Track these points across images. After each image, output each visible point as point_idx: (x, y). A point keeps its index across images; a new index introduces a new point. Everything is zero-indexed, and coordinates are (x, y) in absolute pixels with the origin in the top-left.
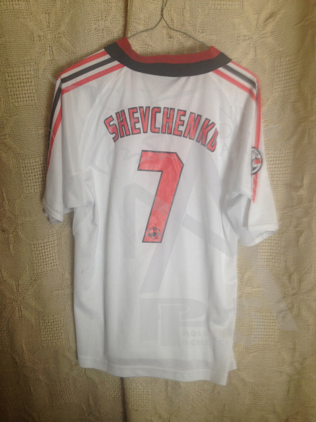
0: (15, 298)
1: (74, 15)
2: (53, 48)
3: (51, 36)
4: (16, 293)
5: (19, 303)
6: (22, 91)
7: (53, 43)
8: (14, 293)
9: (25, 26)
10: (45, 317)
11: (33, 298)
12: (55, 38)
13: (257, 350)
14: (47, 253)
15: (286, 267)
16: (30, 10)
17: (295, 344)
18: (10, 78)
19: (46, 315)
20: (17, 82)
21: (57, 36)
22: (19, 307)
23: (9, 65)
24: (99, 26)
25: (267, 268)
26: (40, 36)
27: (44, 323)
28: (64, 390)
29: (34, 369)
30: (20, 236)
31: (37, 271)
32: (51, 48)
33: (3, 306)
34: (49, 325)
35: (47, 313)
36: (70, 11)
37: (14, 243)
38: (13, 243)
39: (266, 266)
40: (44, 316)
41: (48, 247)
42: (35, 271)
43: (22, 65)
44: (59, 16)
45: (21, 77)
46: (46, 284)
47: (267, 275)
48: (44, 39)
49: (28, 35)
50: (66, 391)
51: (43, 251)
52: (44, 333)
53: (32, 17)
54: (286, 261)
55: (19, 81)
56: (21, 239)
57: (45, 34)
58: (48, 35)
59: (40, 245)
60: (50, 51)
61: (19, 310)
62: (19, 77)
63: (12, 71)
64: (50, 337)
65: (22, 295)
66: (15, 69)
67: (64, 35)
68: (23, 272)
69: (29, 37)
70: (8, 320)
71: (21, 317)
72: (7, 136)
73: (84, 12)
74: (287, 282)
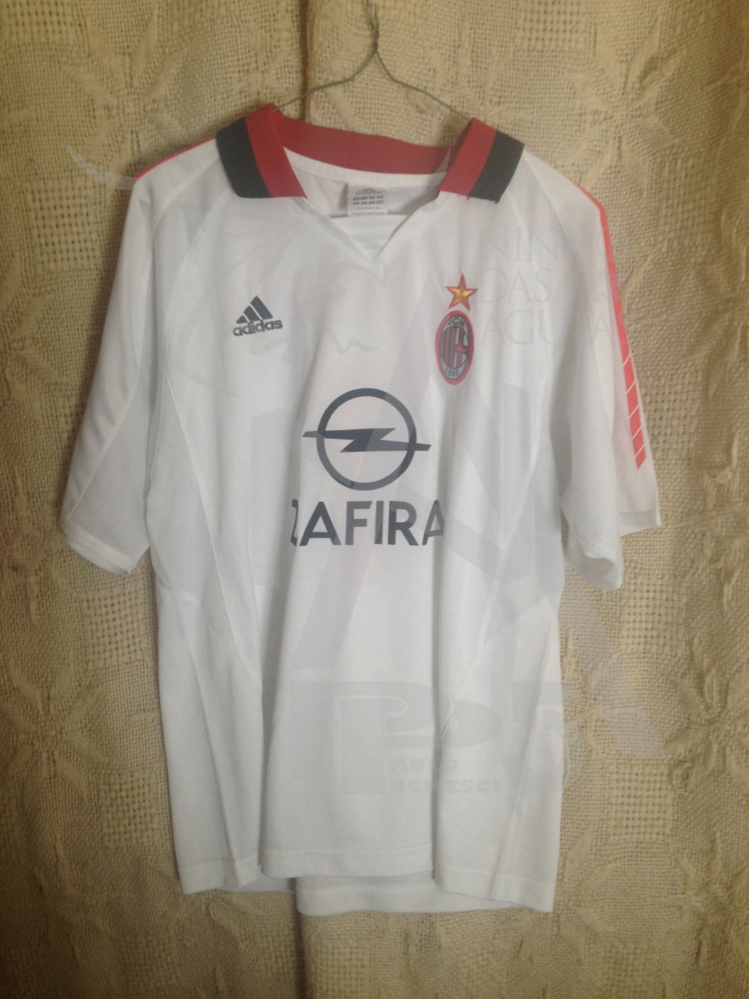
0: (39, 732)
1: (190, 59)
2: (141, 136)
3: (137, 106)
4: (44, 718)
5: (49, 744)
6: (66, 234)
7: (141, 125)
8: (37, 717)
9: (76, 82)
10: (112, 777)
11: (85, 729)
12: (144, 111)
13: (623, 855)
14: (118, 622)
15: (691, 658)
16: (86, 45)
17: (713, 841)
18: (38, 205)
19: (114, 771)
20: (53, 213)
21: (149, 108)
22: (50, 754)
23: (36, 174)
24: (249, 85)
25: (647, 660)
26: (110, 108)
27: (110, 791)
28: (157, 954)
29: (83, 904)
30: (54, 580)
31: (94, 666)
32: (134, 135)
33: (12, 751)
34: (121, 797)
35: (117, 767)
36: (182, 48)
37: (40, 598)
38: (37, 597)
39: (642, 655)
40: (109, 775)
41: (122, 606)
42: (90, 665)
43: (67, 174)
44: (156, 60)
45: (65, 202)
46: (116, 696)
47: (645, 676)
48: (118, 114)
49: (82, 104)
50: (160, 957)
51: (111, 617)
52: (110, 816)
53: (92, 62)
54: (690, 643)
55: (59, 211)
56: (58, 588)
57: (121, 103)
58: (128, 106)
59: (103, 603)
60: (132, 142)
61: (48, 759)
62: (58, 202)
63: (42, 187)
64: (124, 826)
65: (57, 723)
66: (50, 183)
67: (167, 106)
68: (60, 668)
69: (83, 109)
70: (23, 784)
71: (54, 777)
72: (28, 342)
73: (214, 53)
74: (693, 692)
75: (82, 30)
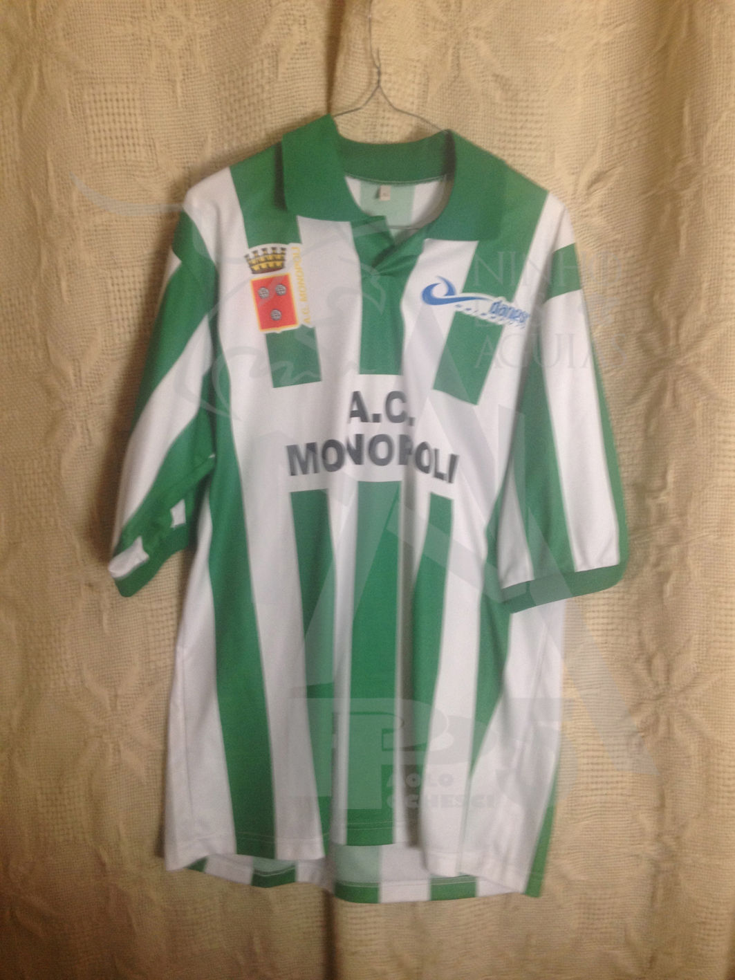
0: (107, 725)
4: (111, 714)
5: (115, 736)
8: (105, 713)
17: (663, 798)
22: (116, 744)
25: (604, 649)
28: (203, 920)
29: (140, 879)
31: (155, 665)
33: (82, 743)
37: (111, 609)
42: (152, 665)
50: (205, 922)
54: (640, 633)
61: (114, 749)
63: (119, 274)
65: (122, 717)
66: (126, 272)
68: (127, 669)
70: (91, 772)
71: (119, 765)
74: (643, 673)
75: (151, 150)
